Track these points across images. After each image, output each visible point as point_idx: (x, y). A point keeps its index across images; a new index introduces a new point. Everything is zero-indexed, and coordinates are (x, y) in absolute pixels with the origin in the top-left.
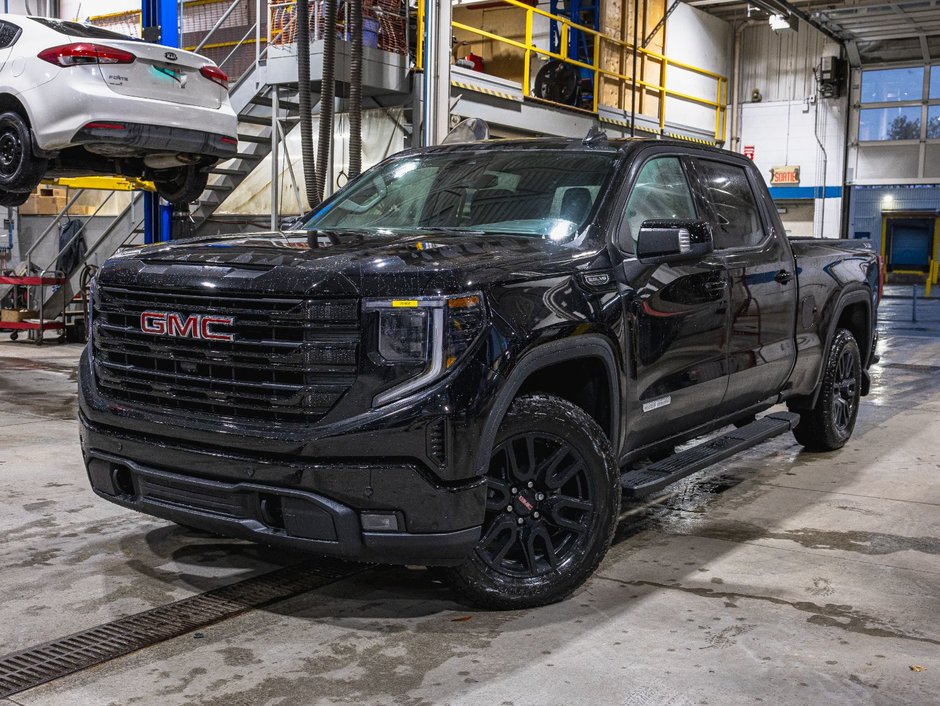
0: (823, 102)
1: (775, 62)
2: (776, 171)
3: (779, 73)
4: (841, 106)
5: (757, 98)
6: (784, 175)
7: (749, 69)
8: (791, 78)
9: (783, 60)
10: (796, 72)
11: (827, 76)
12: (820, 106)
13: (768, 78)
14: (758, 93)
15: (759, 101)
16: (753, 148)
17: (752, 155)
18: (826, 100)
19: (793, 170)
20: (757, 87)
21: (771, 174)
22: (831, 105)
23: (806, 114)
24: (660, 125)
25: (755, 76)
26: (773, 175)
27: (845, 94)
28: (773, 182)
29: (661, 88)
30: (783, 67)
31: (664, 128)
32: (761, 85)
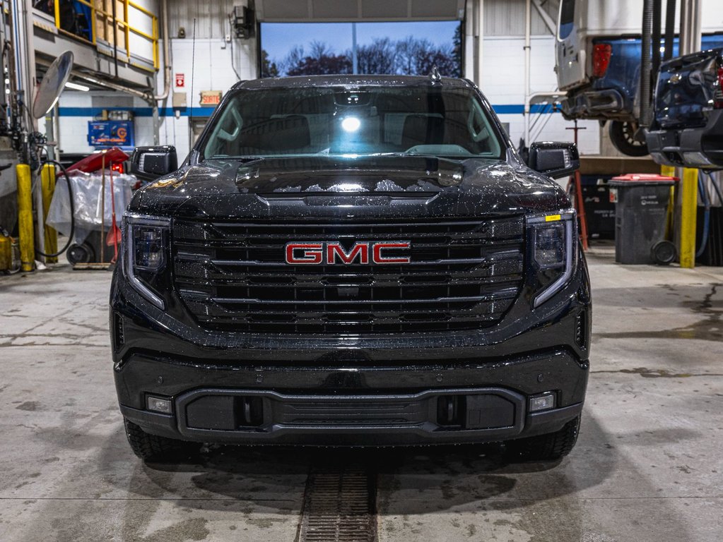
0: (236, 42)
1: (194, 6)
2: (204, 94)
3: (198, 15)
4: (250, 45)
5: (182, 35)
6: (210, 98)
7: (173, 11)
8: (208, 20)
9: (201, 6)
10: (212, 16)
11: (240, 21)
12: (234, 44)
13: (189, 19)
14: (184, 31)
15: (184, 38)
16: (183, 75)
17: (183, 81)
18: (238, 40)
19: (218, 94)
20: (181, 26)
21: (200, 96)
22: (243, 44)
23: (224, 50)
24: (127, 54)
25: (178, 17)
26: (202, 98)
27: (253, 36)
28: (202, 103)
29: (125, 24)
30: (201, 11)
31: (130, 57)
32: (184, 24)
